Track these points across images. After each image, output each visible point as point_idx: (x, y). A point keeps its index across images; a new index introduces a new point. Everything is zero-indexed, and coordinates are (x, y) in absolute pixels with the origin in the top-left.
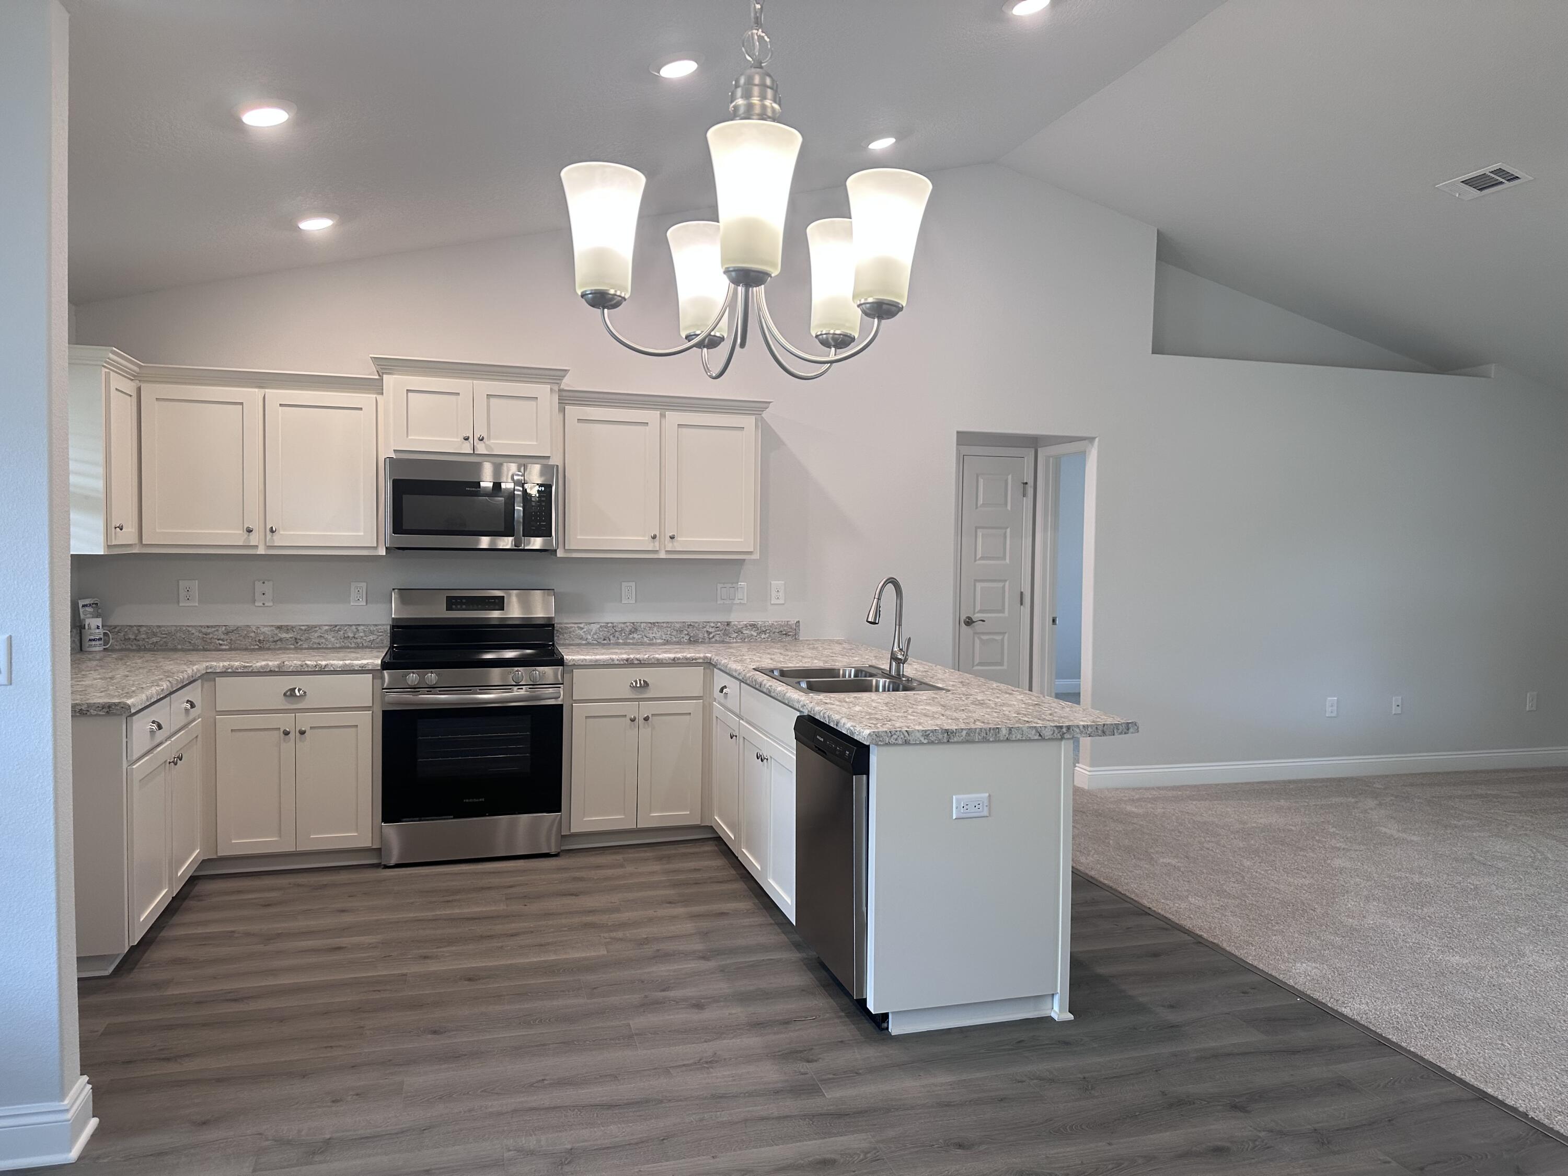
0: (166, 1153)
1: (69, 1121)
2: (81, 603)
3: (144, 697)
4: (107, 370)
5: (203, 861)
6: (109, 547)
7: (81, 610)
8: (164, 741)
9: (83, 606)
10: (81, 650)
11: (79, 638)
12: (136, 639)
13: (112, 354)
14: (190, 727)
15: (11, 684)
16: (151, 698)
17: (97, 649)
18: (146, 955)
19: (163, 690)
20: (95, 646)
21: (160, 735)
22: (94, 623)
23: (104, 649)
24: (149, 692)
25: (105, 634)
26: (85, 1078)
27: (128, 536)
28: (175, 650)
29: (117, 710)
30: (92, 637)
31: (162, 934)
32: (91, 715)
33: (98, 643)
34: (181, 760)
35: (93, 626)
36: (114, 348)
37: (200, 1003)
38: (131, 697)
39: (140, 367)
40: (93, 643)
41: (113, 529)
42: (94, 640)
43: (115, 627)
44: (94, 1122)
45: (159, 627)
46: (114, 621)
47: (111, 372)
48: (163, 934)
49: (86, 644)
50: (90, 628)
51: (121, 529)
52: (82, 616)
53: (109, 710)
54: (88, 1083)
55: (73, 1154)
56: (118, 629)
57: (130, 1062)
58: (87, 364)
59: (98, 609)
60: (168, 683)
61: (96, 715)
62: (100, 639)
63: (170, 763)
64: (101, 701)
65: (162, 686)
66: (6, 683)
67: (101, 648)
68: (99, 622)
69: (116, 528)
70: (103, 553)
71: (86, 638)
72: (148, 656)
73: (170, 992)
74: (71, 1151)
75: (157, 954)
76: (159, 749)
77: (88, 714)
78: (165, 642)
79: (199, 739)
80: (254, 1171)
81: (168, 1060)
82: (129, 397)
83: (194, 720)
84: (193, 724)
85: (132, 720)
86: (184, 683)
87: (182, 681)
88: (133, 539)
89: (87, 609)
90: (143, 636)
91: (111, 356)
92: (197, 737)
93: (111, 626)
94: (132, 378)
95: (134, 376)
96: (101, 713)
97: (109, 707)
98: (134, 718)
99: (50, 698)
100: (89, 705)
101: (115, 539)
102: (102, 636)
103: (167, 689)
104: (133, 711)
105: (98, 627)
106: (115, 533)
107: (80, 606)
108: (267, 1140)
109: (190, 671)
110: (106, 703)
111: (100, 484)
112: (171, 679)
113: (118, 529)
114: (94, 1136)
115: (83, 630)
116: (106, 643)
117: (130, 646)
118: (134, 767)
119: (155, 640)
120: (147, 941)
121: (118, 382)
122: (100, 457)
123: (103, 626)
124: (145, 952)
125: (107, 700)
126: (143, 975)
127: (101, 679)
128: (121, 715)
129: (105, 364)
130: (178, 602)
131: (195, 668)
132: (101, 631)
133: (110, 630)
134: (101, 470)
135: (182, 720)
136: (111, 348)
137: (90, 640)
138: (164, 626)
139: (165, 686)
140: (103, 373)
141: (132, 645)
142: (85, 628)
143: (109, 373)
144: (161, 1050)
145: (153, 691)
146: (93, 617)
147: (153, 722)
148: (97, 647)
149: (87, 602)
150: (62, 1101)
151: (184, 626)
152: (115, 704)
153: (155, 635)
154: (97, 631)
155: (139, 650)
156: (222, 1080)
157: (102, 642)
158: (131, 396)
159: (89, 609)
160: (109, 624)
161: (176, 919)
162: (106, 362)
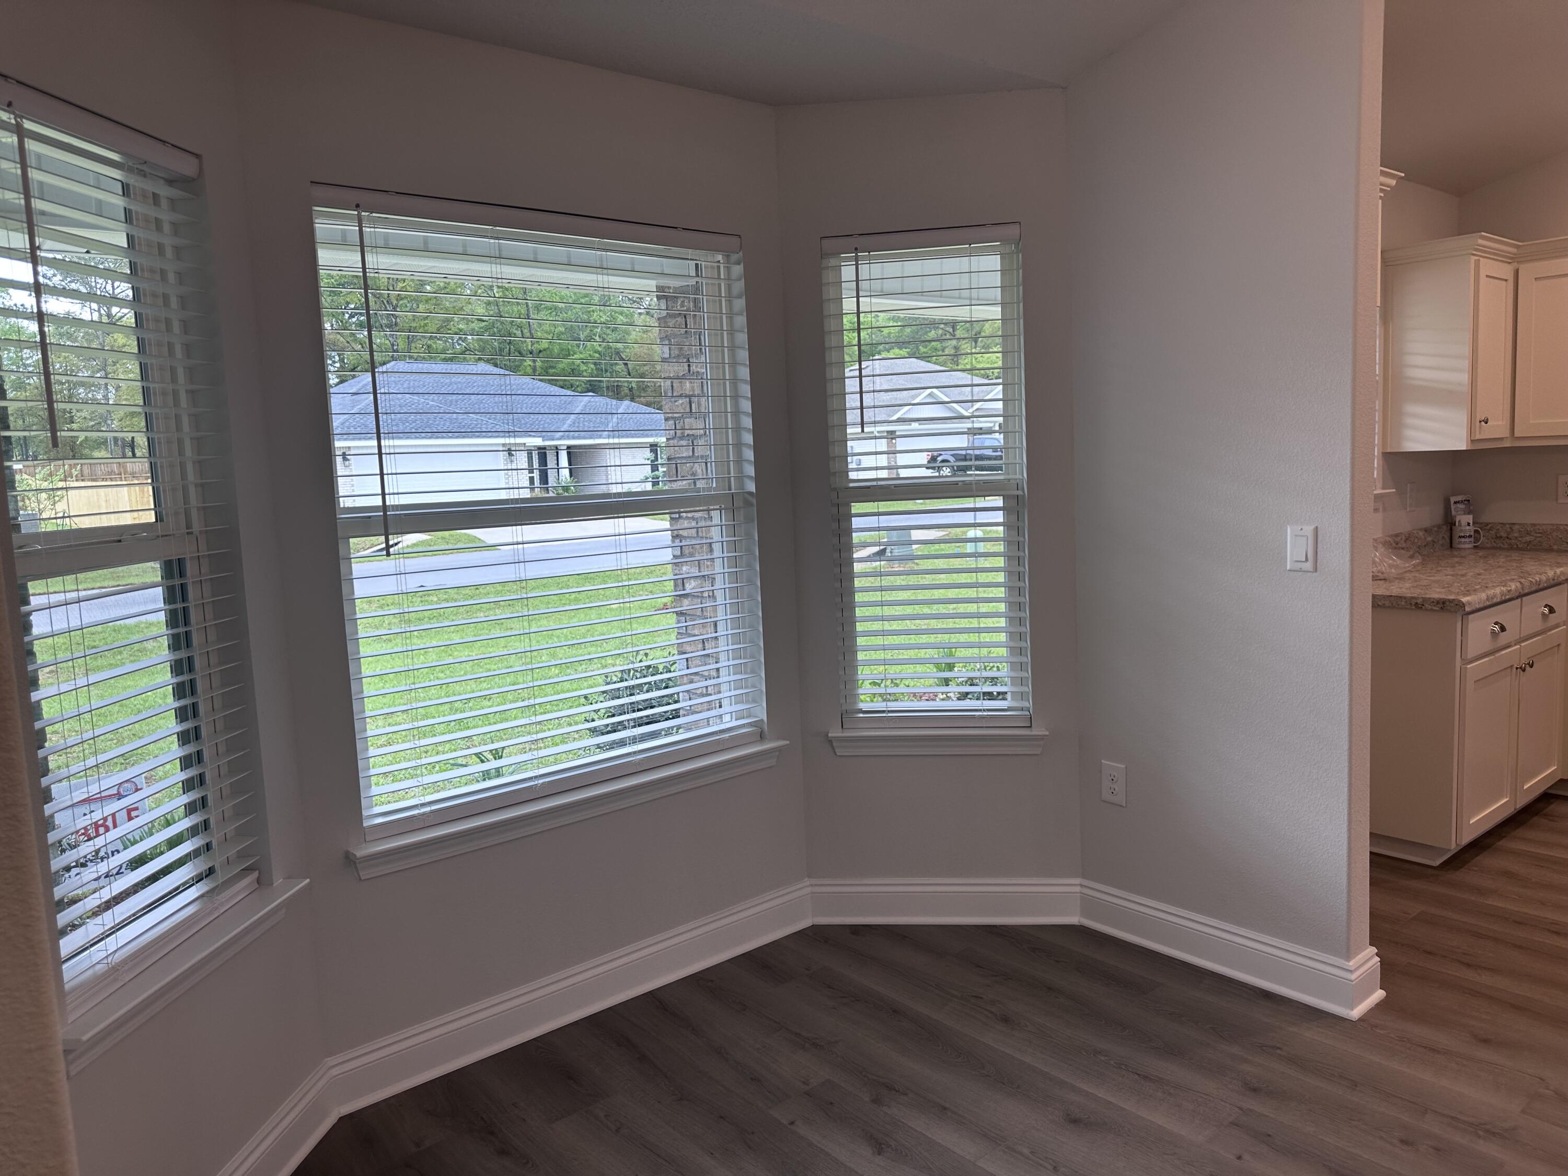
0: (1439, 1052)
1: (1352, 981)
2: (1453, 500)
3: (1483, 596)
4: (1477, 258)
5: (1561, 781)
6: (1472, 441)
7: (1453, 507)
8: (1513, 644)
9: (1455, 503)
10: (1451, 546)
11: (1449, 534)
12: (1508, 538)
13: (1483, 240)
14: (1549, 633)
15: (1316, 571)
16: (1492, 598)
17: (1467, 546)
18: (1478, 858)
19: (1509, 591)
20: (1465, 543)
21: (1504, 638)
22: (1464, 520)
23: (1475, 546)
24: (1491, 592)
25: (1476, 531)
26: (1374, 950)
27: (1497, 429)
28: (1550, 550)
29: (1451, 607)
30: (1462, 534)
31: (1501, 843)
32: (1426, 610)
33: (1467, 540)
34: (1531, 666)
35: (1464, 523)
36: (1483, 233)
37: (1520, 922)
38: (1467, 595)
39: (1518, 247)
40: (1463, 540)
41: (1478, 423)
42: (1464, 537)
43: (1487, 524)
44: (1380, 994)
45: (1534, 525)
46: (1485, 519)
47: (1481, 259)
48: (1503, 843)
49: (1456, 540)
50: (1460, 525)
51: (1486, 423)
52: (1453, 513)
53: (1443, 605)
54: (1377, 955)
55: (1356, 1013)
56: (1490, 526)
57: (1430, 953)
58: (1463, 255)
59: (1470, 506)
60: (1518, 584)
61: (1432, 610)
62: (1470, 536)
63: (1517, 668)
64: (1436, 596)
65: (1510, 586)
66: (1312, 570)
67: (1471, 546)
68: (1470, 518)
69: (1480, 422)
70: (1465, 449)
71: (1457, 532)
72: (1515, 555)
73: (1490, 902)
74: (1352, 1010)
75: (1487, 860)
76: (1503, 652)
77: (1423, 607)
78: (1539, 542)
79: (1562, 647)
80: (1523, 1112)
81: (1468, 965)
82: (1504, 282)
83: (1557, 626)
84: (1553, 632)
85: (1468, 618)
86: (1541, 586)
87: (1539, 583)
88: (1505, 433)
89: (1458, 505)
90: (1516, 535)
91: (1480, 241)
92: (1559, 645)
93: (1482, 523)
94: (1510, 261)
95: (1512, 258)
96: (1435, 608)
97: (1444, 603)
98: (1471, 616)
99: (1348, 586)
100: (1425, 600)
101: (1480, 433)
102: (1472, 533)
103: (1516, 590)
104: (1468, 609)
105: (1469, 524)
106: (1480, 427)
107: (1452, 502)
108: (1548, 1089)
109: (1551, 574)
110: (1441, 599)
111: (1465, 378)
112: (1523, 580)
113: (1483, 423)
114: (1379, 1006)
115: (1453, 527)
116: (1476, 540)
117: (1502, 545)
118: (1469, 666)
119: (1528, 538)
120: (1480, 845)
121: (1489, 267)
122: (1466, 350)
123: (1474, 523)
124: (1477, 855)
125: (1443, 596)
126: (1467, 875)
127: (1452, 575)
128: (1456, 612)
129: (1474, 252)
130: (1557, 500)
131: (1558, 571)
132: (1472, 528)
133: (1481, 528)
134: (1466, 364)
135: (1538, 625)
136: (1479, 234)
137: (1460, 537)
138: (1539, 525)
139: (1513, 587)
140: (1473, 261)
141: (1503, 543)
142: (1455, 525)
143: (1479, 260)
144: (1465, 954)
145: (1497, 592)
146: (1464, 514)
147: (1496, 623)
148: (1467, 545)
149: (1459, 498)
150: (1349, 961)
151: (1561, 525)
152: (1451, 601)
153: (1528, 533)
154: (1468, 528)
155: (1511, 548)
156: (1519, 1007)
157: (1472, 539)
158: (1506, 280)
159: (1461, 506)
160: (1481, 521)
161: (1521, 832)
162: (1476, 250)
